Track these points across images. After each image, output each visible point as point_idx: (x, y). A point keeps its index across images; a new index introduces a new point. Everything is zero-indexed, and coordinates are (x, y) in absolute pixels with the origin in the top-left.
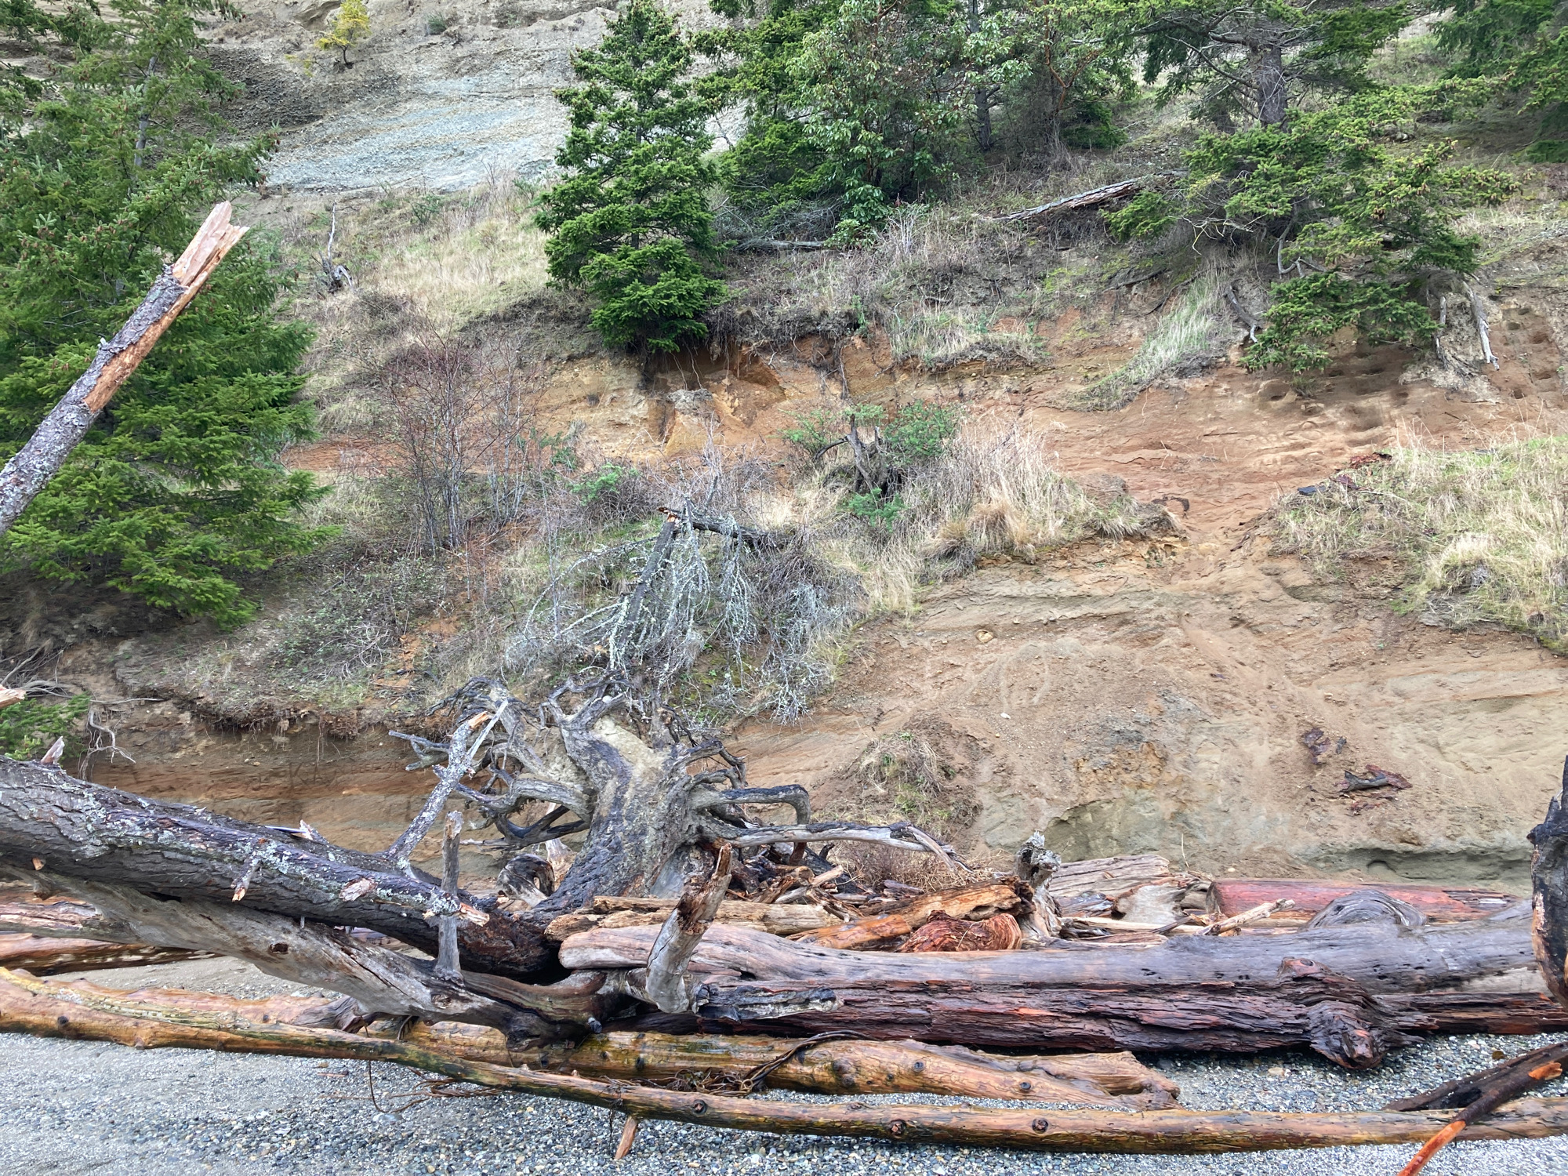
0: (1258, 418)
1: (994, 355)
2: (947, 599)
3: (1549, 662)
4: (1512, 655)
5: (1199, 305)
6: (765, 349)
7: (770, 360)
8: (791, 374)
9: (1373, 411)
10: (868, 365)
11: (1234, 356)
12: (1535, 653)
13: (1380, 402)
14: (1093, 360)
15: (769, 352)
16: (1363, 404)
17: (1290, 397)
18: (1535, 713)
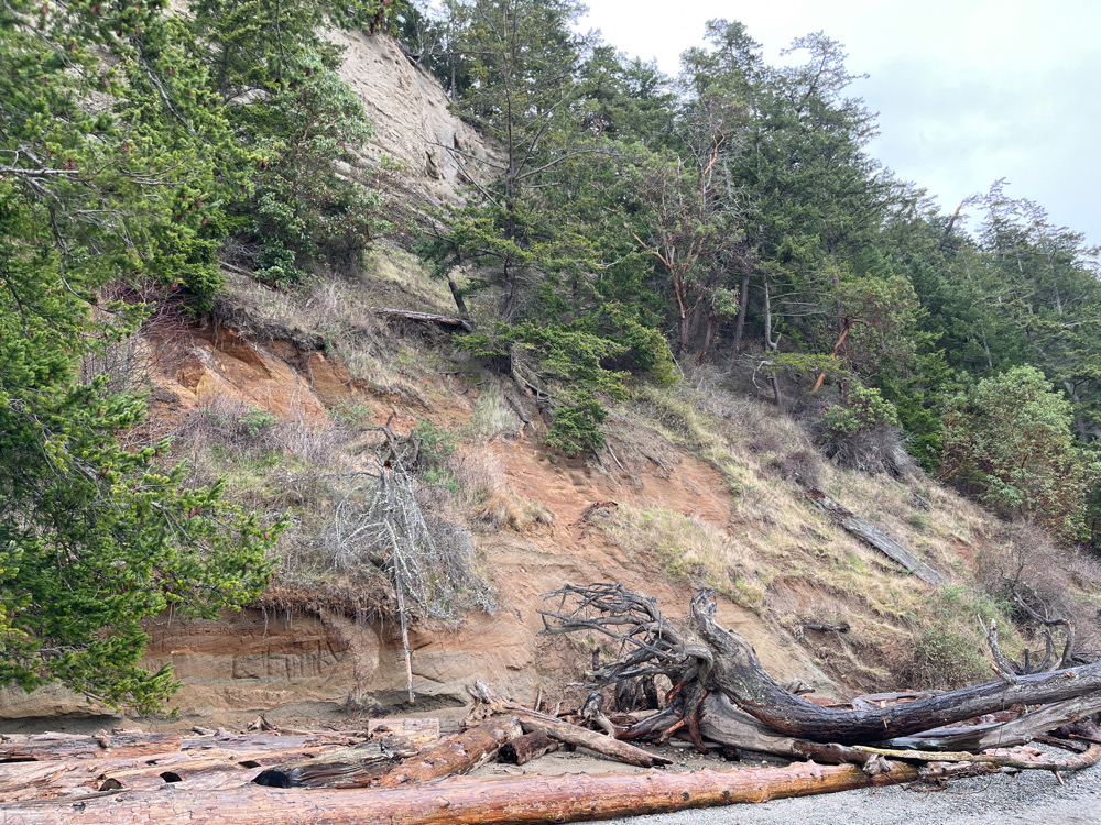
0: (538, 469)
1: (404, 394)
2: (494, 545)
5: (497, 401)
6: (249, 337)
7: (255, 347)
8: (272, 362)
9: (578, 478)
10: (331, 375)
11: (522, 433)
13: (580, 474)
14: (453, 413)
15: (253, 341)
16: (575, 473)
17: (547, 462)
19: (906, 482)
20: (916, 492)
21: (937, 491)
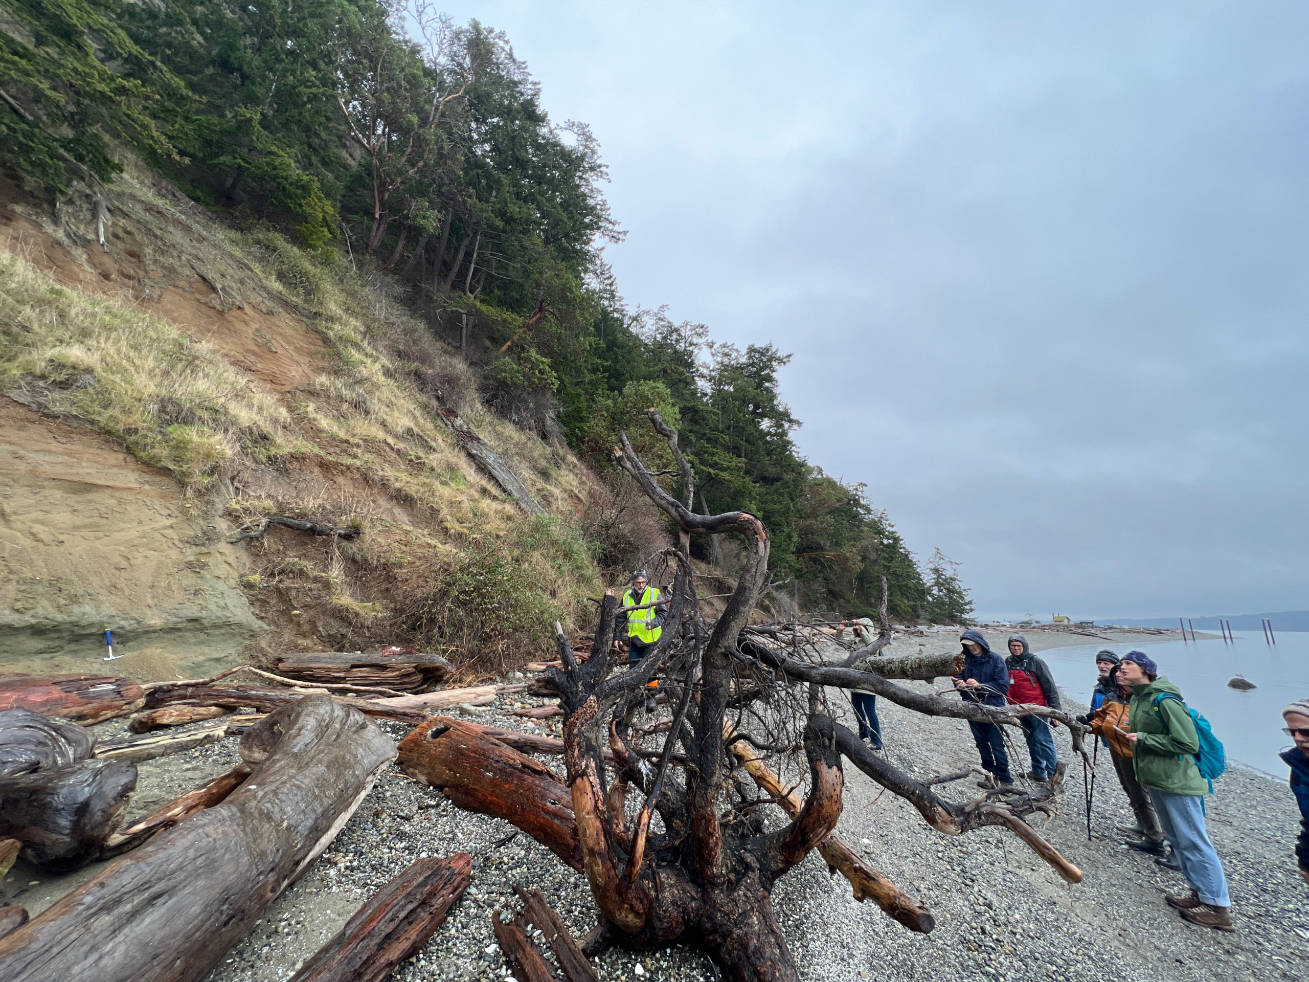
3: (132, 466)
4: (99, 451)
12: (121, 456)
18: (112, 502)
19: (549, 444)
20: (555, 454)
21: (572, 458)
